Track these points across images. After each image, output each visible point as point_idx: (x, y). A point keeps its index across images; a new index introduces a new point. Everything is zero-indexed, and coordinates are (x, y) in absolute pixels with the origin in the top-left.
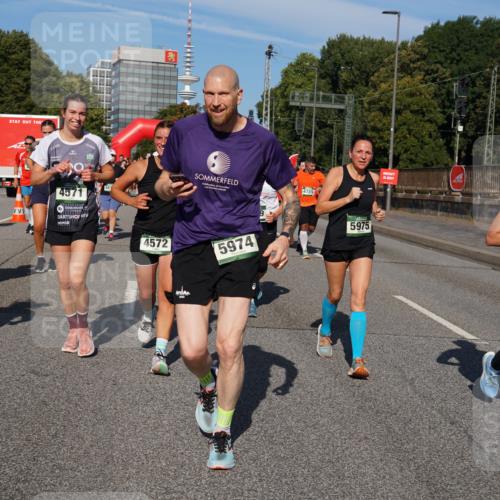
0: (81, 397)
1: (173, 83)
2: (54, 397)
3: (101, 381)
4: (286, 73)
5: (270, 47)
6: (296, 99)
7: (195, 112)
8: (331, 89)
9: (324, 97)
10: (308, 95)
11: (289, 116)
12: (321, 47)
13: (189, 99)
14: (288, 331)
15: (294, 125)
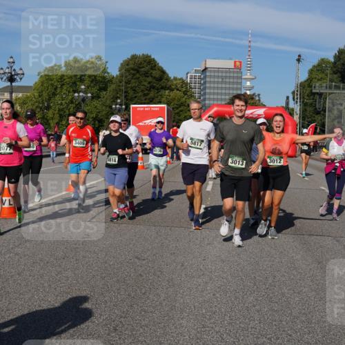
0: (162, 272)
1: (239, 81)
2: (146, 272)
3: (175, 264)
4: (311, 72)
5: (299, 56)
6: (317, 88)
7: (252, 98)
8: (340, 81)
9: (335, 86)
10: (325, 85)
11: (313, 99)
12: (334, 54)
13: (249, 90)
14: (293, 236)
15: (316, 104)
